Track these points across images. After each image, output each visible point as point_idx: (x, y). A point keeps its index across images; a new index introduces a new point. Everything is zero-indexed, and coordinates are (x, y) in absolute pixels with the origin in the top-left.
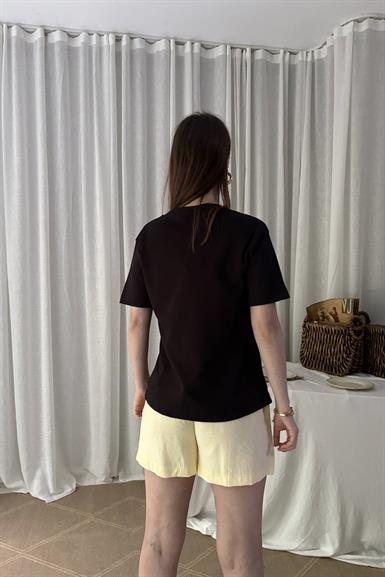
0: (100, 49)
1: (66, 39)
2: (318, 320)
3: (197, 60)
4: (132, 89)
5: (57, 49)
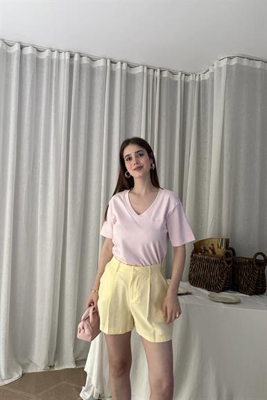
0: (59, 62)
1: (35, 53)
2: (201, 252)
3: (124, 73)
4: (79, 90)
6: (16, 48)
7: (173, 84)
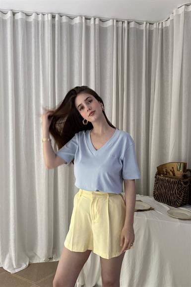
0: (43, 22)
2: (163, 174)
3: (97, 28)
5: (19, 23)
6: (9, 14)
7: (139, 33)
